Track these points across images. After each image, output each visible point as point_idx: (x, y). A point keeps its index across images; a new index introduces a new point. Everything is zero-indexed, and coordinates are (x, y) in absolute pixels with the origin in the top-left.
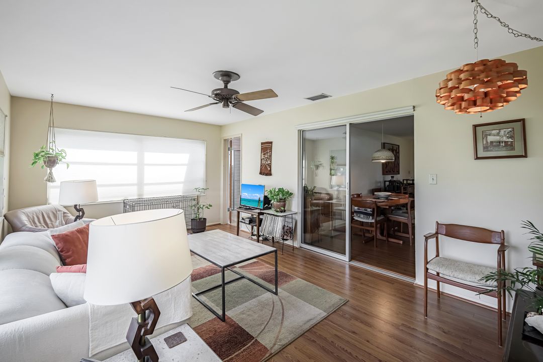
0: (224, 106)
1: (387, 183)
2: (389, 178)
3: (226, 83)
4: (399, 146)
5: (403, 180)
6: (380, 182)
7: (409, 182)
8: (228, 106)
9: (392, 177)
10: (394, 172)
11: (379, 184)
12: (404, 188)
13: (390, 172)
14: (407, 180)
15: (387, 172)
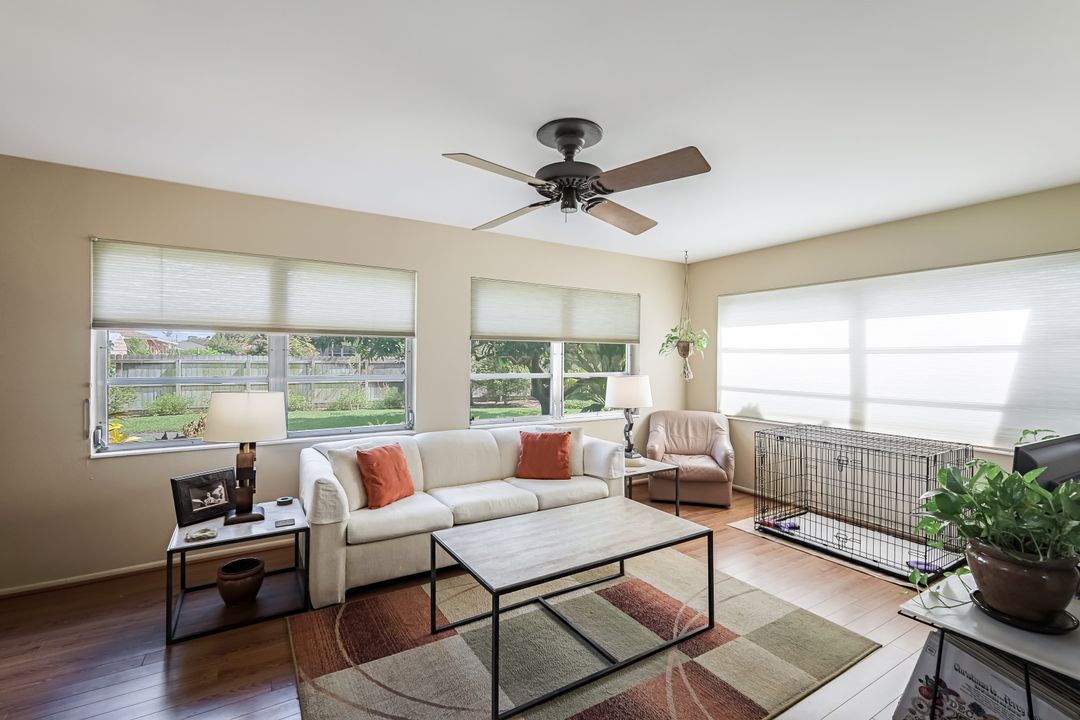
0: (564, 206)
3: (569, 151)
8: (573, 206)
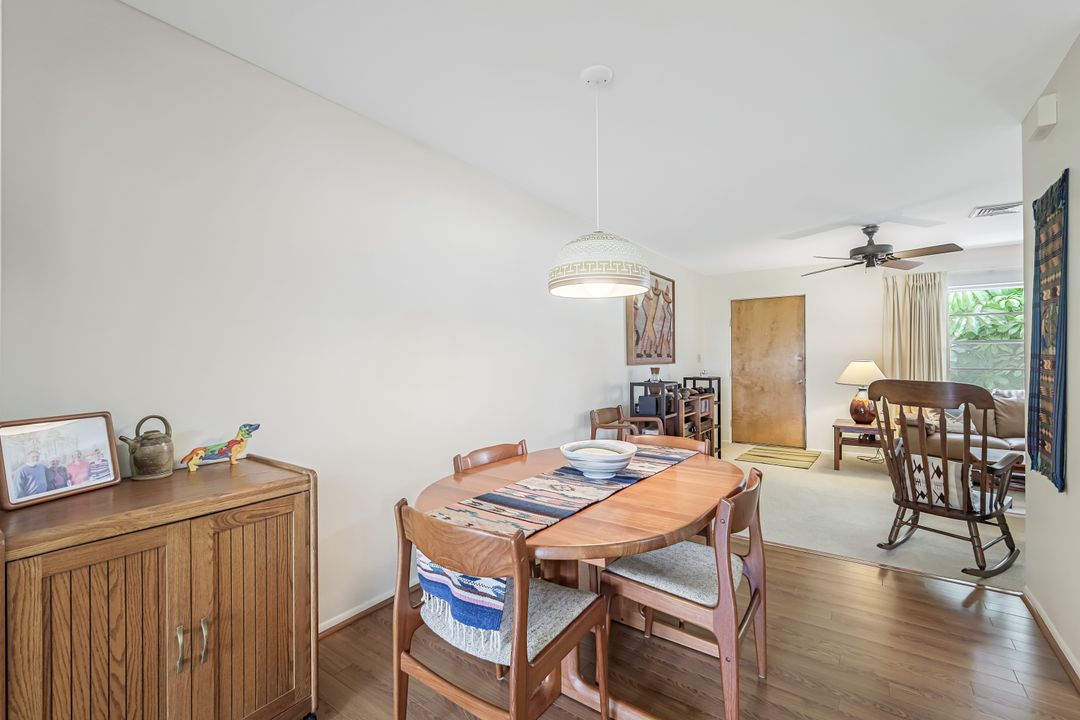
1: (639, 392)
2: (643, 373)
4: (673, 283)
5: (685, 379)
6: (620, 387)
7: (699, 384)
9: (655, 371)
10: (660, 356)
11: (616, 395)
12: (687, 404)
13: (649, 356)
14: (694, 379)
15: (639, 356)
